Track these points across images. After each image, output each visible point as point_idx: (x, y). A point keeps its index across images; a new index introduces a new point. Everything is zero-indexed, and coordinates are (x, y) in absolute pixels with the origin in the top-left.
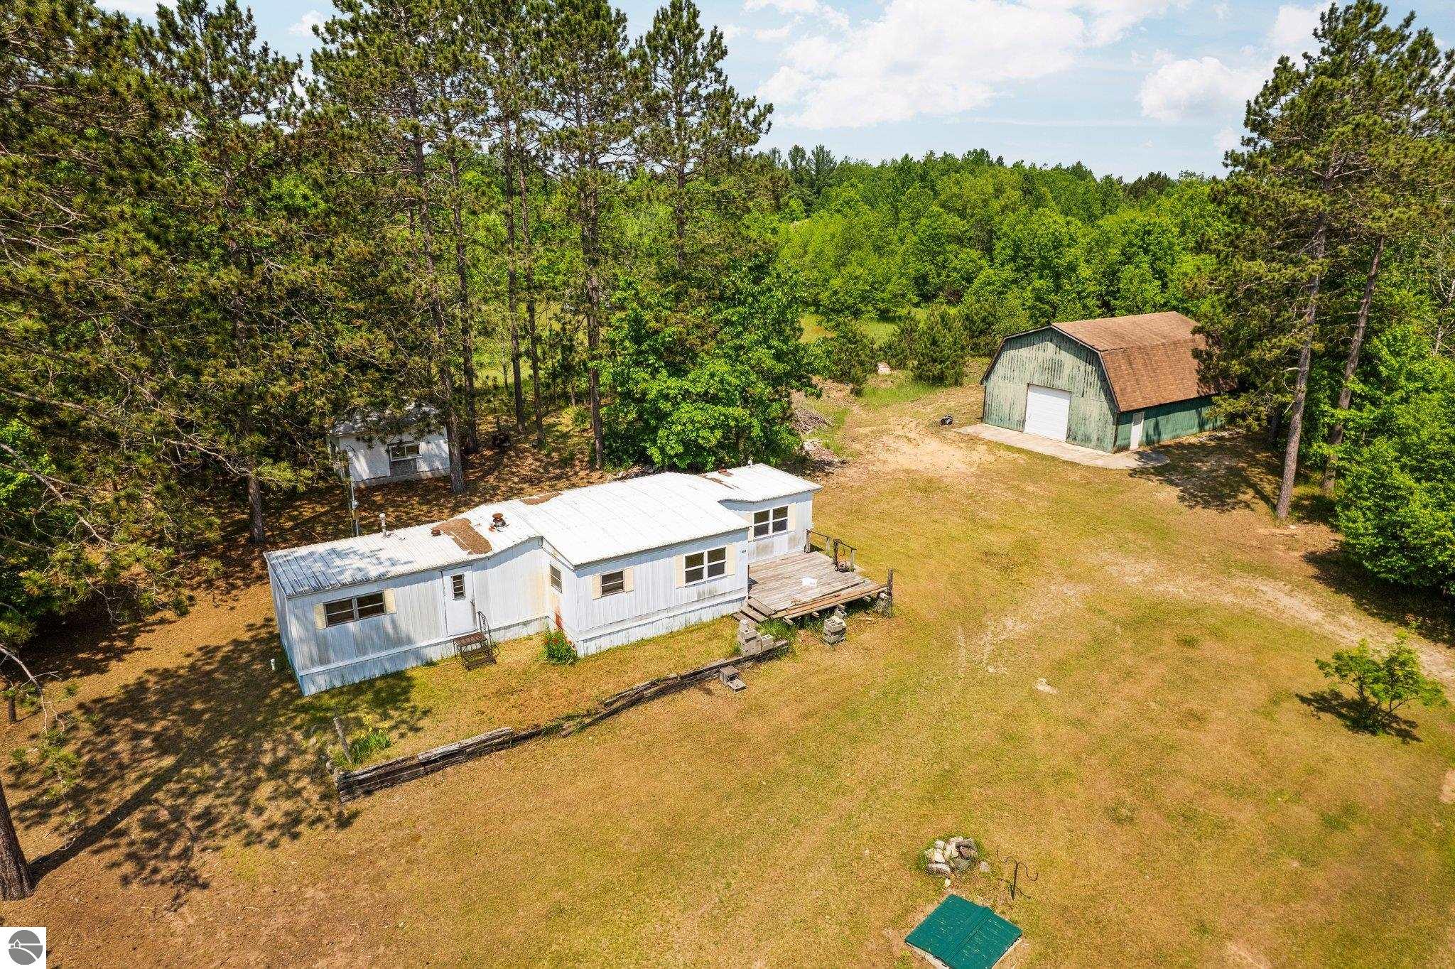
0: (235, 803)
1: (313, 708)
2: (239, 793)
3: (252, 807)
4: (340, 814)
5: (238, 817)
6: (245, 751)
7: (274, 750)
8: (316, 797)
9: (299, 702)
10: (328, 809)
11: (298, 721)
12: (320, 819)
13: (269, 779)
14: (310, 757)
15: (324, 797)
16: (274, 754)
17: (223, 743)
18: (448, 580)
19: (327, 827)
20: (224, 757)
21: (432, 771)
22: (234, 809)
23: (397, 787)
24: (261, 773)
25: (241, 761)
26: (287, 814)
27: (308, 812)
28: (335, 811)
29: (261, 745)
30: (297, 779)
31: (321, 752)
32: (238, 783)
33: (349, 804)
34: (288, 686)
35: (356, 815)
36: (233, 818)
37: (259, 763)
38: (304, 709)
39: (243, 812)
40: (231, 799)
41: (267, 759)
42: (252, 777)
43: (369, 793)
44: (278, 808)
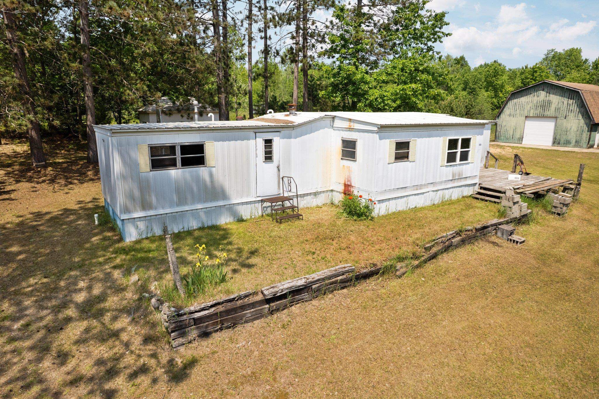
0: (31, 348)
1: (134, 250)
2: (39, 335)
3: (54, 353)
4: (171, 362)
5: (31, 368)
6: (56, 289)
7: (90, 288)
8: (137, 341)
9: (120, 245)
10: (154, 356)
11: (118, 261)
12: (144, 370)
13: (81, 319)
14: (130, 295)
15: (147, 340)
16: (89, 292)
17: (32, 281)
18: (260, 143)
19: (155, 381)
20: (29, 295)
21: (278, 310)
22: (29, 355)
23: (239, 328)
24: (71, 312)
25: (49, 299)
26: (100, 362)
27: (129, 359)
28: (164, 358)
29: (76, 284)
30: (115, 319)
31: (143, 288)
32: (41, 324)
33: (182, 349)
34: (109, 234)
35: (192, 363)
36: (25, 369)
37: (71, 301)
38: (125, 251)
39: (39, 360)
40: (28, 343)
41: (80, 298)
42: (61, 316)
43: (205, 335)
44: (88, 355)
